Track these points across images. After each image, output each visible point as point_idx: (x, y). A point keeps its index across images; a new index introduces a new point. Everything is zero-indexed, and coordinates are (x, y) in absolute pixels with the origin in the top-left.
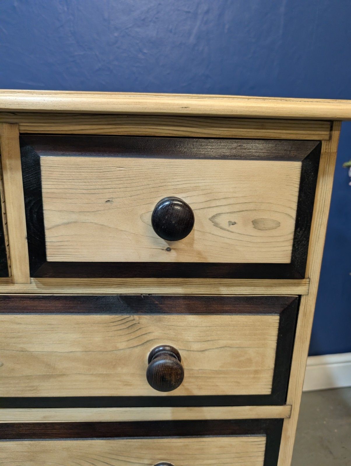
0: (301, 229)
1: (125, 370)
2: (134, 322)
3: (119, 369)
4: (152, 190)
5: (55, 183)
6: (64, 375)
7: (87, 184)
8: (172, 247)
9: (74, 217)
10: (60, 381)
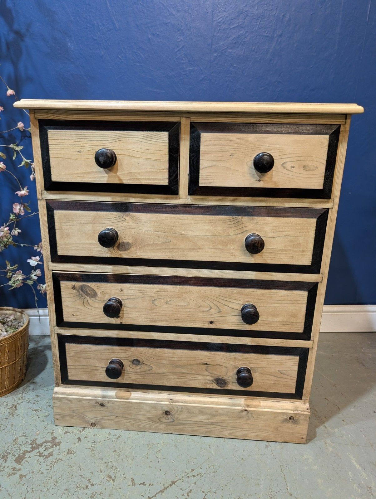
0: (329, 171)
1: (232, 247)
2: (239, 220)
3: (229, 247)
4: (253, 149)
5: (206, 146)
6: (201, 248)
7: (222, 146)
8: (262, 179)
9: (214, 163)
10: (198, 252)
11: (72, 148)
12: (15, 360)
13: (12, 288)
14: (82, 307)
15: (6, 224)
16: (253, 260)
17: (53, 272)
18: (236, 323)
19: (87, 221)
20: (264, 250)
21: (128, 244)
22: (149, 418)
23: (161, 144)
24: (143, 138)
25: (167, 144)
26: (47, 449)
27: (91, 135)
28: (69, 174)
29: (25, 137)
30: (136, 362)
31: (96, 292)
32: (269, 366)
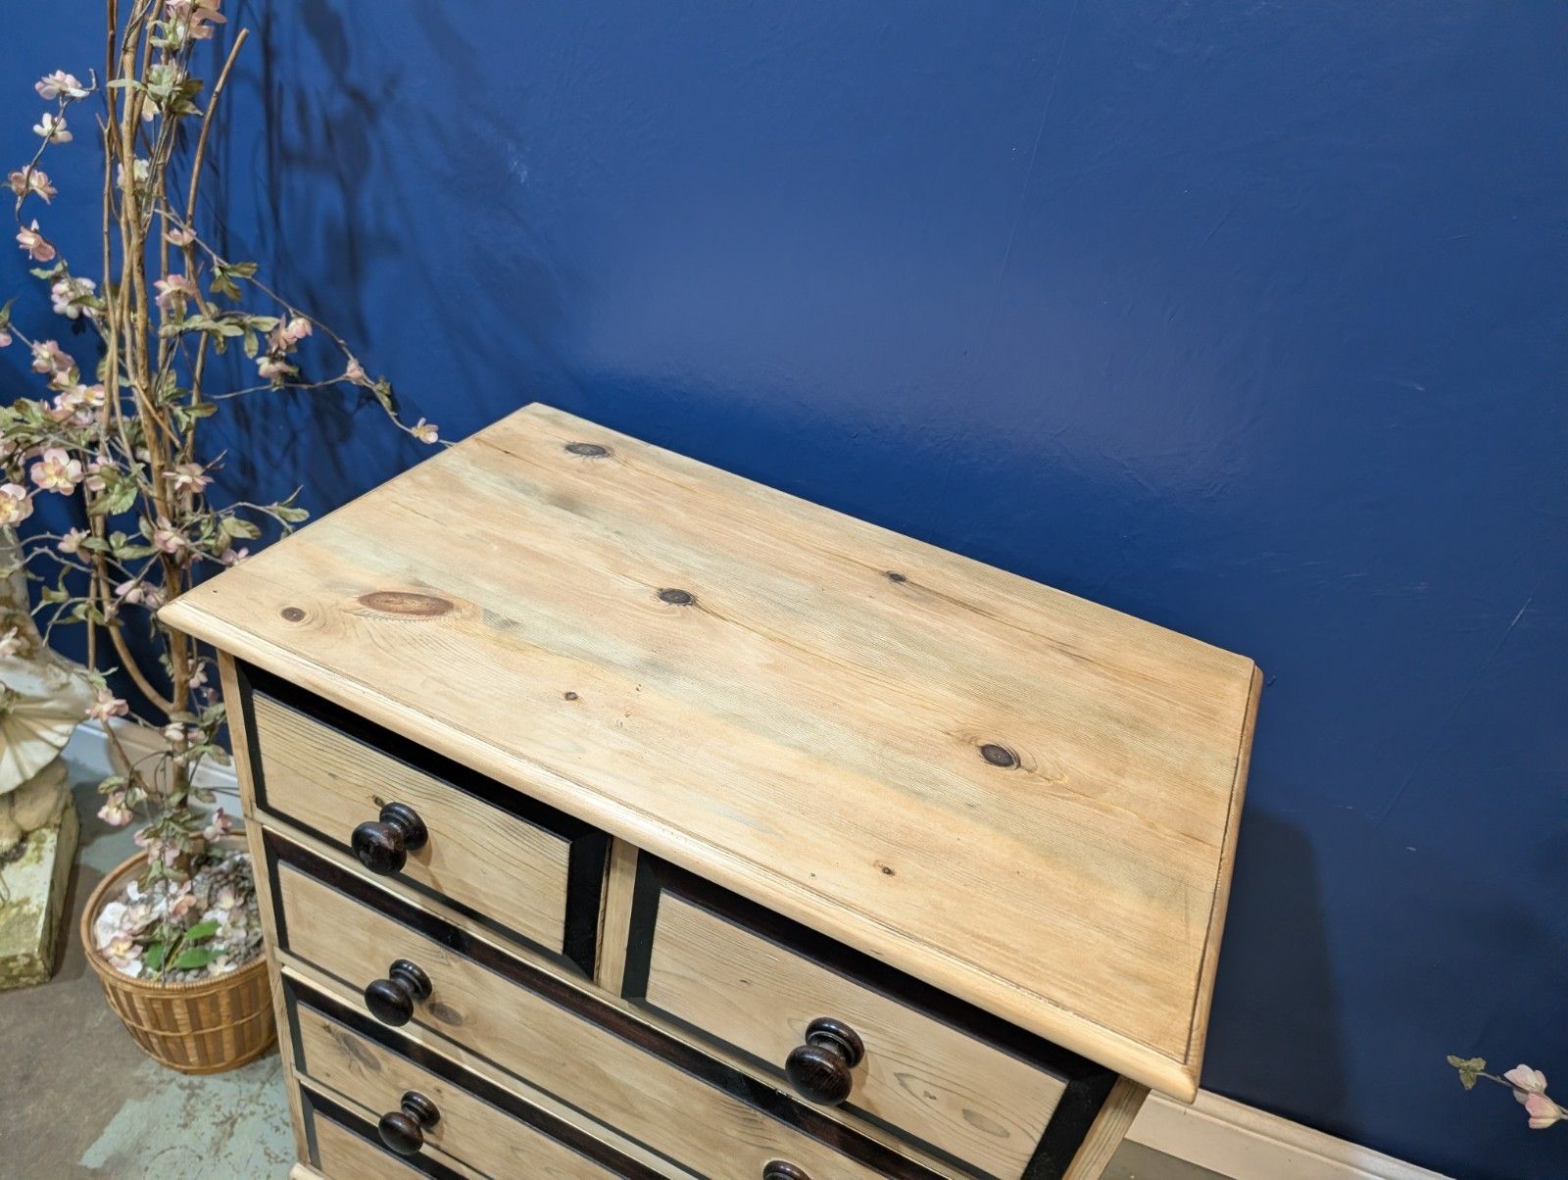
1: (729, 1160)
2: (755, 1118)
3: (720, 1155)
6: (643, 1119)
9: (694, 976)
11: (315, 759)
12: (250, 1015)
14: (347, 1073)
17: (282, 970)
19: (355, 921)
21: (456, 1015)
24: (498, 824)
25: (565, 870)
27: (364, 755)
31: (377, 1063)
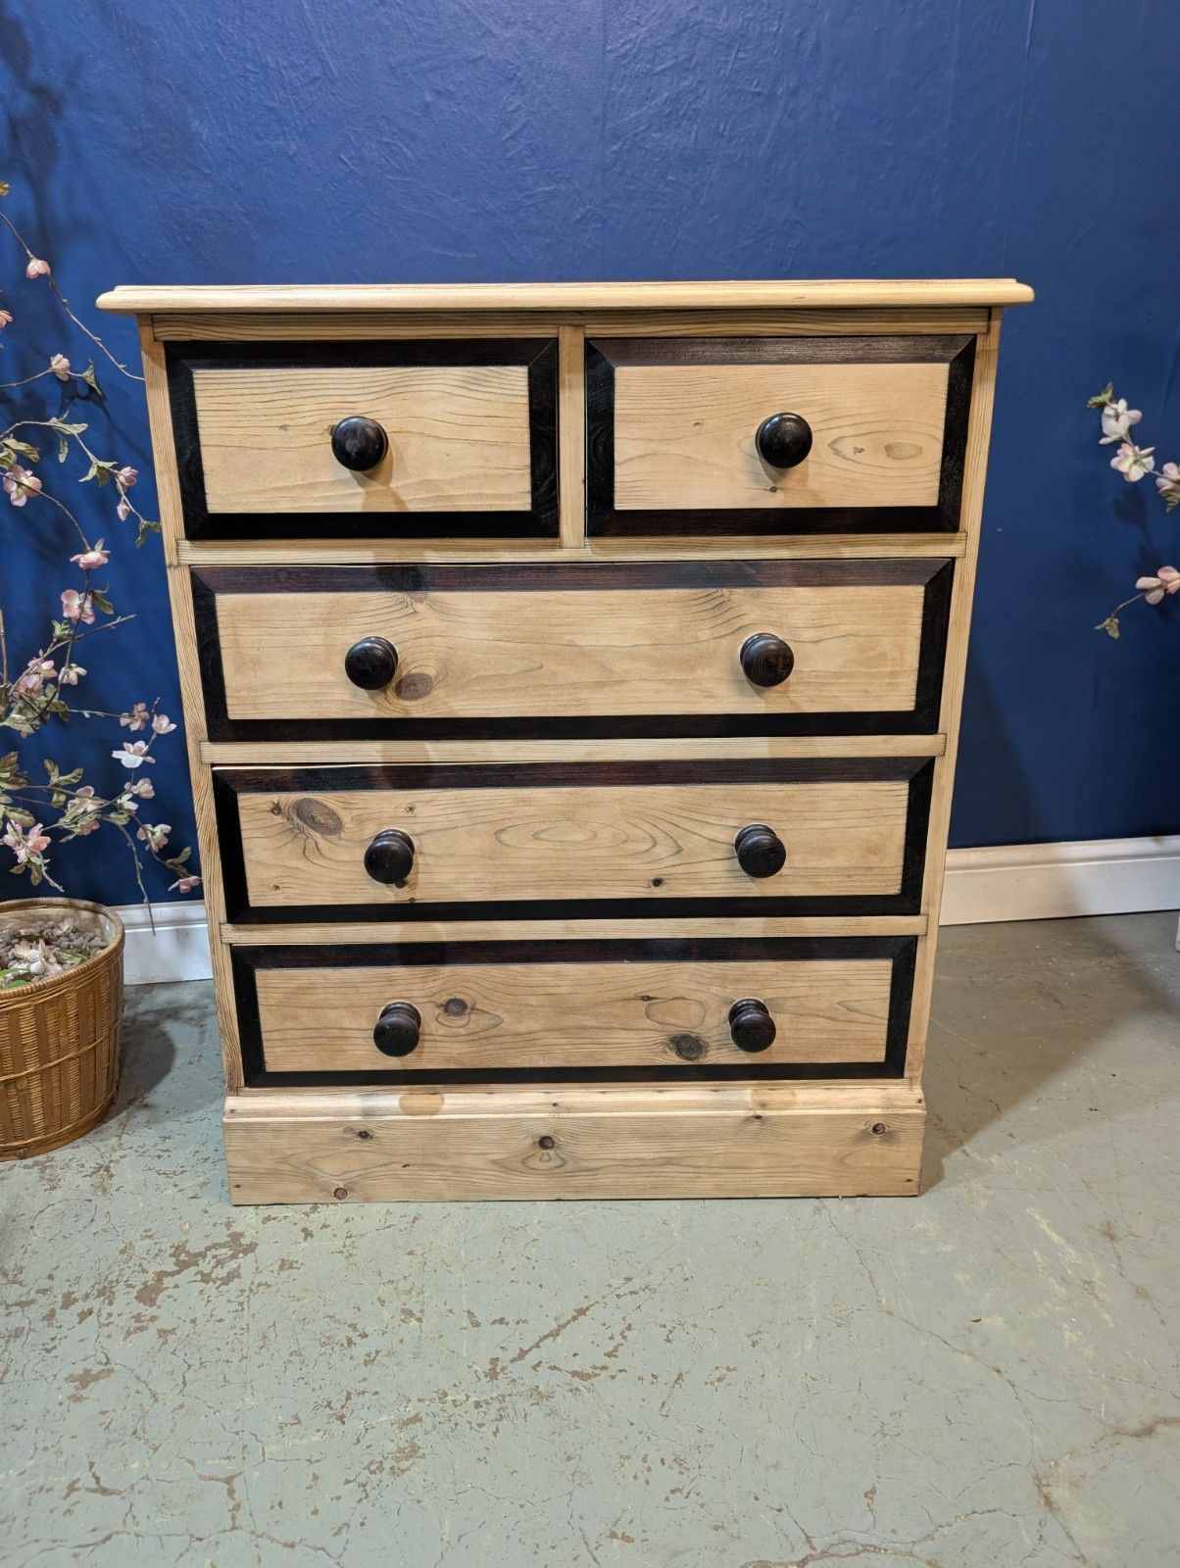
0: (951, 458)
2: (723, 599)
3: (699, 673)
4: (755, 407)
5: (631, 402)
6: (623, 681)
7: (672, 401)
8: (778, 486)
9: (653, 446)
10: (617, 691)
11: (264, 418)
12: (95, 1040)
13: (71, 837)
14: (301, 864)
15: (45, 652)
16: (764, 705)
17: (215, 769)
18: (723, 880)
19: (308, 620)
20: (791, 678)
21: (425, 679)
22: (494, 1162)
23: (511, 399)
24: (458, 384)
25: (526, 400)
26: (220, 1263)
27: (318, 381)
28: (256, 492)
29: (72, 398)
30: (455, 1007)
31: (339, 819)
32: (814, 992)
